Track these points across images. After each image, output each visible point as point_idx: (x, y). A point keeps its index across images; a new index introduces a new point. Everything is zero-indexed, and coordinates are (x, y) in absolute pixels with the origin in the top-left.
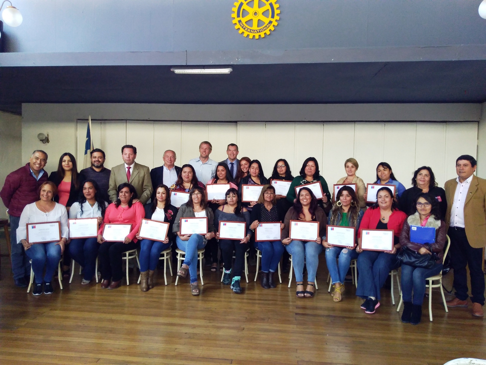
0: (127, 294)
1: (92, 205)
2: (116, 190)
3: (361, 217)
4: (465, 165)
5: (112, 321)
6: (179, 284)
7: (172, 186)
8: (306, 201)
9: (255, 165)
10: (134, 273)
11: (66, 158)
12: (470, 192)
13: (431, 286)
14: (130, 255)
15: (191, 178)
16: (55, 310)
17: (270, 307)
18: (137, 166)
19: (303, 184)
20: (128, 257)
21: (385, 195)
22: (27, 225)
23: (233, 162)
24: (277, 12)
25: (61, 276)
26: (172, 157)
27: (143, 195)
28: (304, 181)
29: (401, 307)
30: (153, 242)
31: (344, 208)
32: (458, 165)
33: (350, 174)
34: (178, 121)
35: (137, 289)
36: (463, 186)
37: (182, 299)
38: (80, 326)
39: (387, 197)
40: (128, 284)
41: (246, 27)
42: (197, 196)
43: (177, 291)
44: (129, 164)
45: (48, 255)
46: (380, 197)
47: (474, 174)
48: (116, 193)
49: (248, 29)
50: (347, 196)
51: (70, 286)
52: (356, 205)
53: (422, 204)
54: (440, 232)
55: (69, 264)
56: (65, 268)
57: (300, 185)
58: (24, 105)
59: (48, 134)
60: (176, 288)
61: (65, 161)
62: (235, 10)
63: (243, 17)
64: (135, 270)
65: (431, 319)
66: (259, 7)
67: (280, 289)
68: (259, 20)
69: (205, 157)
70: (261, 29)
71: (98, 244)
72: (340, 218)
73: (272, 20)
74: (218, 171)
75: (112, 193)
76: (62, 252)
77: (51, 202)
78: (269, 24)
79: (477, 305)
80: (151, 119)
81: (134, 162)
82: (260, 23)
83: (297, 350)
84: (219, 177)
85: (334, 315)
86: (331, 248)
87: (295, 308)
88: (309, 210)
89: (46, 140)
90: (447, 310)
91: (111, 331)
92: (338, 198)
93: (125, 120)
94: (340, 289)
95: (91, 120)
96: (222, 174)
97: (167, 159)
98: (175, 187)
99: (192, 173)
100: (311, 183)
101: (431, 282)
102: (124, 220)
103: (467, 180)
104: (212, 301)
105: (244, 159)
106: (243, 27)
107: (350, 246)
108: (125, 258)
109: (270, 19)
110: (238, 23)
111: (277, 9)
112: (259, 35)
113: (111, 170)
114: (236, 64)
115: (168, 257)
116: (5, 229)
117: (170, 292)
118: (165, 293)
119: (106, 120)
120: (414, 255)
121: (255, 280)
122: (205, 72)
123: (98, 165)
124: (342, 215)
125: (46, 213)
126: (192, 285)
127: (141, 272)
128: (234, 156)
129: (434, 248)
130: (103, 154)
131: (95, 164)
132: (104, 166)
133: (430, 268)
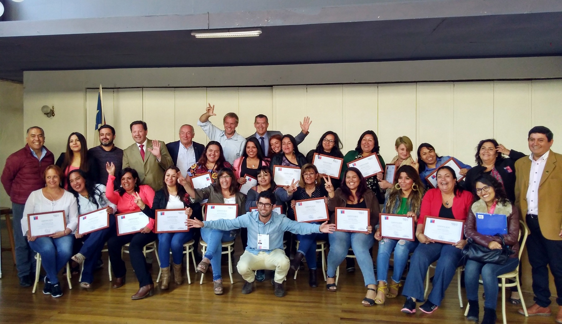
4: (540, 140)
6: (205, 282)
7: (193, 166)
8: (354, 184)
12: (546, 171)
13: (504, 286)
14: (147, 249)
15: (217, 158)
16: (64, 313)
17: (311, 310)
21: (445, 175)
22: (29, 215)
25: (70, 273)
26: (188, 133)
31: (404, 191)
34: (202, 87)
36: (538, 164)
37: (208, 301)
39: (448, 176)
42: (225, 180)
43: (202, 291)
44: (141, 142)
46: (440, 177)
47: (550, 150)
50: (407, 179)
53: (483, 189)
54: (512, 220)
58: (27, 75)
59: (53, 106)
60: (201, 287)
61: (72, 141)
72: (398, 203)
74: (247, 148)
77: (59, 189)
80: (170, 86)
81: (147, 140)
84: (249, 155)
85: (388, 320)
86: (386, 240)
87: (341, 311)
89: (51, 113)
93: (141, 88)
95: (103, 88)
96: (253, 152)
98: (197, 167)
99: (219, 152)
101: (504, 280)
103: (543, 156)
104: (243, 303)
114: (265, 26)
115: (191, 250)
116: (6, 218)
117: (194, 292)
118: (188, 294)
119: (119, 88)
120: (482, 249)
121: (295, 278)
122: (230, 35)
123: (107, 143)
124: (401, 200)
125: (53, 202)
126: (215, 282)
127: (160, 268)
128: (264, 129)
129: (507, 240)
130: (113, 131)
131: (104, 142)
132: (114, 145)
133: (502, 263)
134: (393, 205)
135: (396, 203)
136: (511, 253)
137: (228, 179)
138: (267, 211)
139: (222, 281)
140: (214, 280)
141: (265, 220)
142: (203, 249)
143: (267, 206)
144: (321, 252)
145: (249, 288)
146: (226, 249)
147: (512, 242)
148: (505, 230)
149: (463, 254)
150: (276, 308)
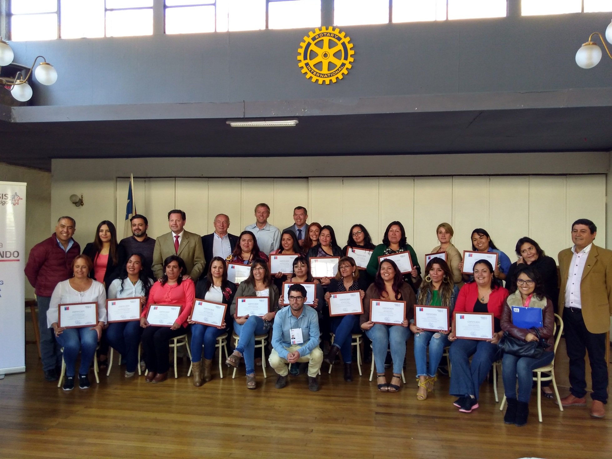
0: (175, 389)
1: (134, 283)
2: (162, 264)
3: (455, 295)
4: (583, 231)
5: (156, 420)
6: (237, 376)
7: (229, 257)
8: (388, 276)
9: (326, 232)
10: (184, 363)
11: (105, 227)
12: (588, 264)
14: (178, 342)
15: (251, 247)
16: (91, 407)
17: (346, 404)
18: (187, 234)
19: (387, 253)
20: (176, 345)
21: (482, 270)
22: (59, 306)
23: (301, 229)
24: (351, 52)
25: (97, 366)
26: (225, 222)
27: (193, 270)
28: (388, 250)
29: (505, 405)
30: (205, 327)
31: (434, 284)
32: (574, 230)
33: (443, 241)
34: (236, 177)
35: (187, 382)
36: (579, 257)
37: (240, 395)
38: (120, 427)
39: (485, 271)
40: (176, 377)
41: (314, 71)
42: (259, 271)
43: (235, 385)
44: (177, 232)
45: (82, 343)
46: (477, 272)
47: (593, 243)
48: (162, 268)
49: (317, 73)
50: (439, 270)
51: (108, 379)
52: (449, 281)
53: (524, 281)
54: (547, 313)
55: (107, 353)
56: (102, 357)
57: (383, 255)
58: (54, 162)
59: (82, 196)
60: (234, 382)
61: (102, 231)
62: (302, 51)
63: (310, 59)
64: (185, 359)
65: (541, 420)
66: (330, 48)
67: (360, 383)
68: (330, 62)
69: (262, 222)
70: (332, 73)
71: (142, 328)
72: (430, 296)
73: (345, 62)
74: (283, 240)
75: (157, 268)
76: (98, 338)
77: (87, 279)
78: (341, 67)
79: (598, 404)
80: (204, 176)
81: (183, 230)
82: (331, 66)
83: (374, 456)
84: (284, 247)
85: (423, 414)
86: (421, 333)
87: (376, 406)
88: (393, 286)
89: (79, 203)
90: (562, 409)
91: (156, 433)
92: (427, 272)
93: (173, 178)
94: (426, 384)
95: (134, 178)
96: (288, 244)
97: (218, 225)
98: (232, 258)
99: (253, 241)
100: (397, 252)
101: (539, 374)
102: (172, 300)
103: (584, 249)
104: (276, 397)
105: (314, 224)
106: (310, 71)
107: (443, 329)
108: (172, 345)
109: (343, 61)
110: (305, 66)
111: (351, 49)
112: (330, 80)
113: (156, 239)
114: (302, 115)
115: (224, 344)
116: (31, 310)
117: (226, 386)
118: (220, 388)
119: (151, 177)
120: (517, 342)
121: (330, 372)
122: (266, 124)
123: (140, 234)
124: (432, 293)
125: (81, 293)
126: (248, 377)
127: (192, 362)
128: (302, 220)
129: (543, 333)
130: (145, 221)
131: (136, 233)
132: (147, 235)
133: (538, 357)
134: (425, 299)
135: (427, 296)
136: (547, 346)
137: (262, 271)
138: (298, 304)
139: (255, 375)
140: (247, 375)
141: (297, 313)
142: (235, 343)
143: (299, 300)
144: (356, 346)
145: (283, 382)
146: (259, 342)
147: (547, 335)
148: (540, 323)
149: (499, 348)
150: (310, 403)
